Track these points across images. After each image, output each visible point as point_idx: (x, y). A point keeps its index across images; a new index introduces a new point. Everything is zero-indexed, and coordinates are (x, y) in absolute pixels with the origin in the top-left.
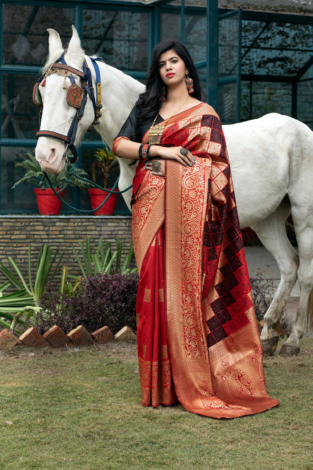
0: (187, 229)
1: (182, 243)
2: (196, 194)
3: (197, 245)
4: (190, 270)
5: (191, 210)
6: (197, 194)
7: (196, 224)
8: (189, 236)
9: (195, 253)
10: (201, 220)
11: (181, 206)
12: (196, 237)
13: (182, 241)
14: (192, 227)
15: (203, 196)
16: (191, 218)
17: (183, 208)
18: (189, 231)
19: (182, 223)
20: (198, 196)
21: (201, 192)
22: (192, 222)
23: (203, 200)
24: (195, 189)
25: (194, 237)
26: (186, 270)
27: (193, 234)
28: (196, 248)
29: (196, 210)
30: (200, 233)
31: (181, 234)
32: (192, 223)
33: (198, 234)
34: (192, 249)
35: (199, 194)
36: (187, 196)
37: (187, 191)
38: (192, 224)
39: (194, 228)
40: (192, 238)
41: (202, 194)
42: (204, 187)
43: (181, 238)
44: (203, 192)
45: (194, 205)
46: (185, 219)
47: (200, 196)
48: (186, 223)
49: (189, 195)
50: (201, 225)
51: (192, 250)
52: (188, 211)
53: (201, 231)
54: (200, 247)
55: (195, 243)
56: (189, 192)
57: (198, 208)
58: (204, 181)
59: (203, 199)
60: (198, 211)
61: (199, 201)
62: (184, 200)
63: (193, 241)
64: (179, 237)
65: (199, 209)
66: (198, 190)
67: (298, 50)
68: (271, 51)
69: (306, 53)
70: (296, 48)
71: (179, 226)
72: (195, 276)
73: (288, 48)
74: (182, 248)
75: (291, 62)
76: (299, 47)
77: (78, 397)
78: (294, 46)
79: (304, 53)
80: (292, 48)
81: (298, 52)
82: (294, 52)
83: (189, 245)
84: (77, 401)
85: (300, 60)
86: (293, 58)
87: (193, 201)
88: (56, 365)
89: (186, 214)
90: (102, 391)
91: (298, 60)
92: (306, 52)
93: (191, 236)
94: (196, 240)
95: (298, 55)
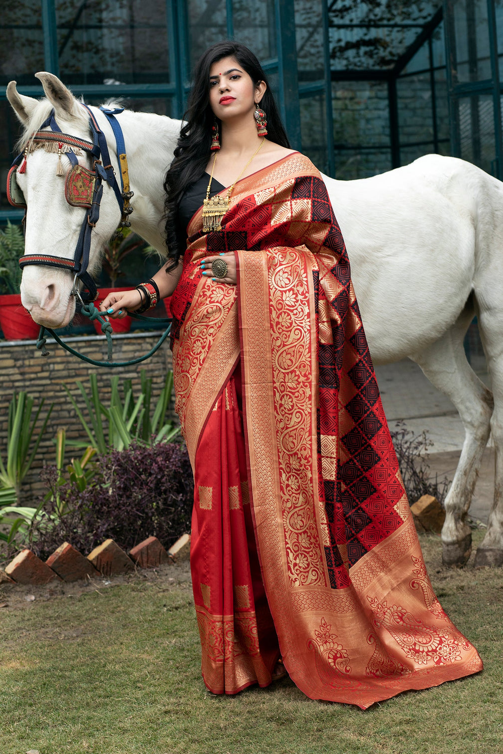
0: (284, 360)
1: (275, 385)
2: (295, 298)
3: (306, 386)
4: (294, 432)
5: (289, 327)
6: (298, 299)
7: (301, 350)
8: (288, 373)
9: (301, 402)
10: (310, 343)
11: (271, 321)
12: (303, 373)
13: (274, 382)
14: (294, 356)
15: (308, 301)
16: (291, 340)
17: (274, 325)
18: (289, 363)
19: (273, 350)
20: (299, 302)
21: (303, 294)
22: (293, 347)
23: (309, 309)
24: (293, 290)
25: (298, 373)
26: (286, 432)
27: (296, 368)
28: (304, 393)
29: (298, 325)
30: (310, 366)
31: (273, 370)
32: (293, 349)
33: (306, 368)
34: (296, 394)
35: (300, 297)
36: (280, 302)
37: (279, 294)
38: (294, 351)
39: (298, 357)
40: (296, 376)
41: (306, 297)
42: (307, 286)
43: (273, 377)
44: (307, 295)
45: (293, 317)
46: (278, 343)
47: (302, 301)
48: (281, 351)
49: (283, 301)
50: (310, 351)
51: (296, 397)
52: (284, 328)
53: (310, 362)
54: (311, 391)
55: (301, 384)
56: (282, 295)
57: (302, 323)
58: (305, 275)
59: (309, 305)
60: (302, 327)
61: (302, 311)
62: (275, 310)
63: (297, 380)
64: (270, 376)
65: (304, 324)
66: (298, 291)
67: (395, 25)
68: (352, 30)
69: (409, 30)
70: (392, 22)
71: (269, 355)
72: (304, 443)
73: (380, 23)
74: (275, 394)
75: (385, 45)
76: (398, 20)
77: (139, 685)
78: (389, 20)
79: (405, 30)
80: (385, 22)
81: (396, 29)
82: (390, 29)
83: (290, 388)
84: (139, 694)
85: (401, 42)
86: (388, 39)
87: (292, 311)
88: (78, 617)
89: (280, 333)
90: (177, 668)
91: (395, 43)
92: (409, 28)
93: (294, 371)
94: (302, 379)
95: (396, 35)
